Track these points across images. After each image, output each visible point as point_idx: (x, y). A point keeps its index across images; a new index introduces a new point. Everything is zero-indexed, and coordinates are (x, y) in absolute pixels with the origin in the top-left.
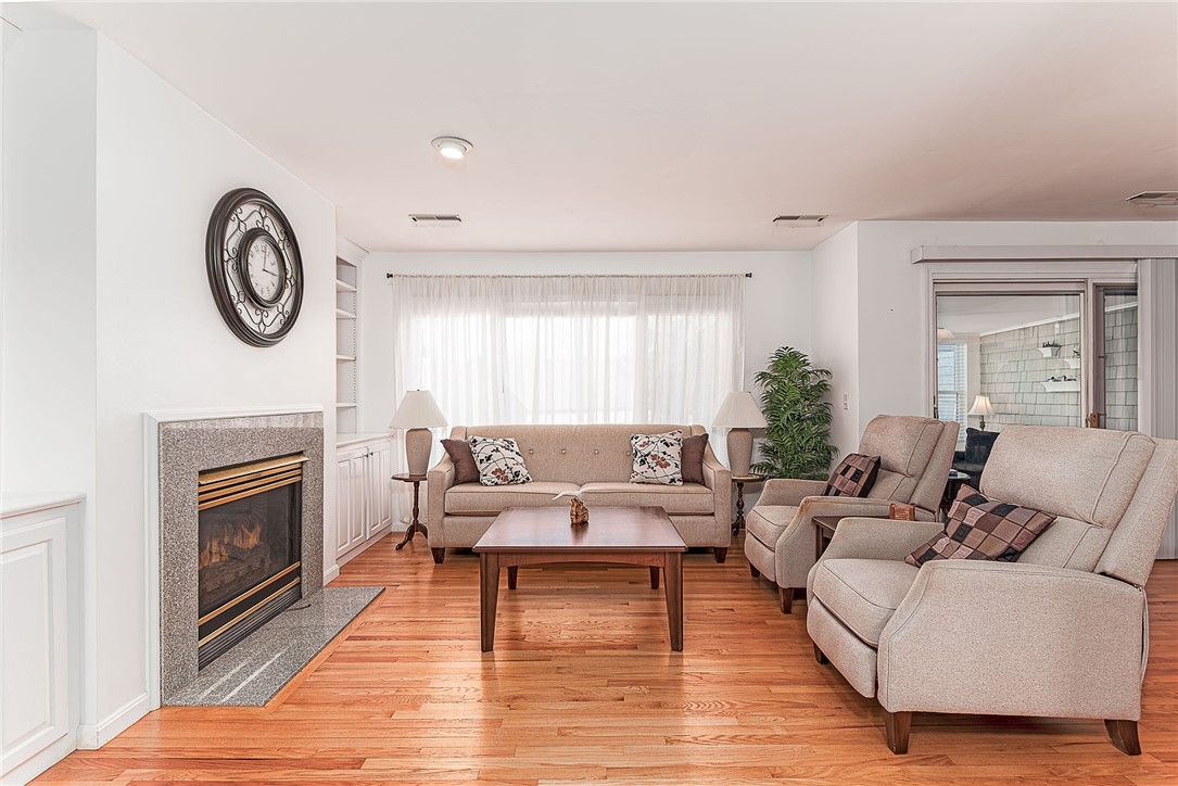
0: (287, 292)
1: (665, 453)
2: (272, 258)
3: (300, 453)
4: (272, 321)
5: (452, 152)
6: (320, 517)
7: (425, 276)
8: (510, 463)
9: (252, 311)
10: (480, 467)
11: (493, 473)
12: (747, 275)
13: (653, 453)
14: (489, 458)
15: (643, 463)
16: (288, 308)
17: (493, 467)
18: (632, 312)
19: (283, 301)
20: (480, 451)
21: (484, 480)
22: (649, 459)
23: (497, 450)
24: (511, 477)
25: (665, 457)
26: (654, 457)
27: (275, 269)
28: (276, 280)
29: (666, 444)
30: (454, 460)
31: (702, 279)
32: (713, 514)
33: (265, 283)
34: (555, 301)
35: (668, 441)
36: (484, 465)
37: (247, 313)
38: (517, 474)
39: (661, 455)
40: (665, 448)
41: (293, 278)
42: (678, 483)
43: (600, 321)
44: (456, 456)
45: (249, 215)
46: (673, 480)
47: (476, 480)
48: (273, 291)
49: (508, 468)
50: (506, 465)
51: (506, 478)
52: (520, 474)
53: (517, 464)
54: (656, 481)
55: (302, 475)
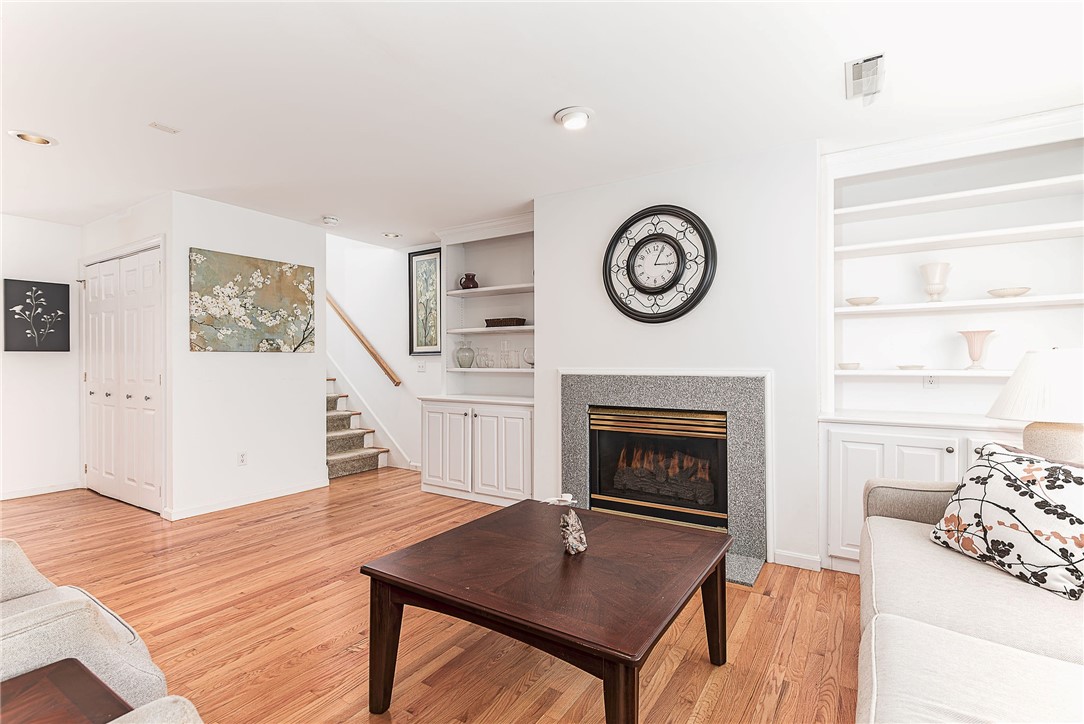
0: (689, 272)
2: (670, 249)
4: (668, 300)
9: (644, 297)
16: (692, 286)
19: (684, 281)
24: (981, 546)
27: (673, 258)
28: (673, 267)
37: (636, 302)
45: (641, 230)
48: (670, 277)
49: (978, 524)
50: (977, 516)
51: (968, 544)
52: (1014, 553)
53: (1013, 526)
55: (726, 434)
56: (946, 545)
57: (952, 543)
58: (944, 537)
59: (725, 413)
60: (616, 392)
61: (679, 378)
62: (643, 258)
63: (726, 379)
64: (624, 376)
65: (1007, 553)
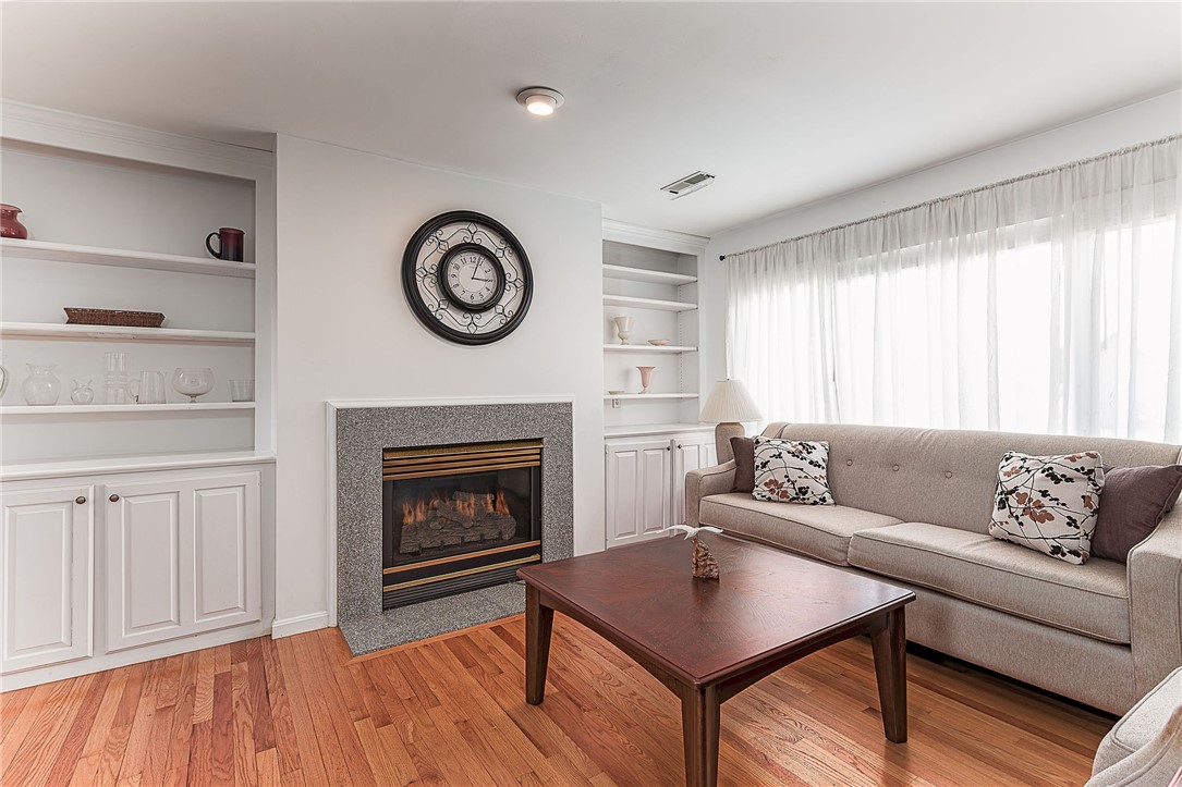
1: (1045, 494)
2: (487, 265)
5: (539, 108)
8: (794, 475)
9: (457, 316)
10: (756, 474)
11: (766, 484)
13: (1021, 490)
14: (766, 465)
15: (1002, 505)
17: (768, 477)
18: (1044, 236)
20: (761, 455)
21: (755, 491)
22: (1012, 500)
23: (779, 456)
24: (792, 493)
25: (1046, 501)
26: (1022, 498)
27: (491, 275)
28: (491, 285)
29: (1053, 476)
30: (738, 464)
32: (1127, 646)
33: (473, 289)
35: (1058, 472)
36: (760, 471)
38: (803, 491)
39: (1036, 496)
40: (1049, 485)
41: (520, 280)
42: (1070, 557)
43: (977, 263)
45: (452, 235)
46: (1057, 550)
47: (747, 490)
48: (488, 295)
49: (788, 481)
50: (786, 477)
51: (785, 494)
52: (809, 491)
53: (806, 477)
54: (1022, 541)
55: (540, 460)
56: (769, 499)
57: (774, 497)
58: (768, 495)
59: (540, 440)
60: (426, 428)
61: (499, 406)
62: (457, 268)
63: (542, 405)
64: (435, 407)
65: (807, 492)
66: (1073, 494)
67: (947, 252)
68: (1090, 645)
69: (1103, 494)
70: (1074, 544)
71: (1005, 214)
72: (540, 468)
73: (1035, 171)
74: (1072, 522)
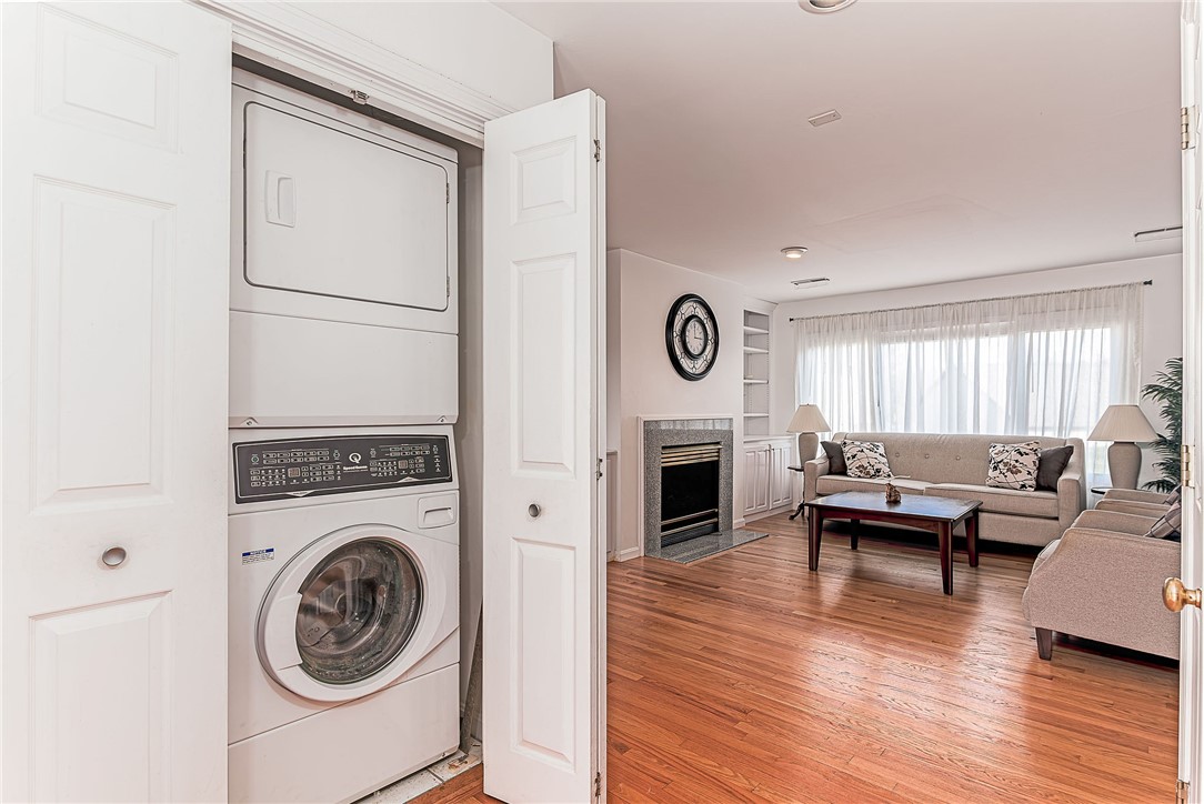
0: (709, 348)
1: (1017, 461)
2: (700, 329)
3: (718, 443)
4: (700, 365)
5: (793, 255)
6: (730, 485)
7: (817, 317)
8: (873, 462)
9: (688, 361)
10: (848, 463)
11: (857, 468)
12: (1146, 283)
13: (1005, 461)
14: (854, 457)
15: (995, 469)
16: (710, 357)
17: (858, 464)
19: (706, 353)
20: (848, 451)
21: (849, 472)
22: (1001, 466)
23: (863, 451)
24: (872, 472)
25: (1017, 464)
26: (1006, 464)
27: (702, 336)
28: (702, 342)
29: (1020, 453)
30: (829, 457)
31: (1085, 293)
32: (1057, 519)
33: (695, 345)
34: (926, 327)
35: (1022, 450)
36: (850, 461)
37: (686, 363)
38: (878, 471)
39: (1013, 463)
40: (1018, 457)
41: (714, 340)
42: (1029, 489)
44: (832, 454)
45: (687, 309)
46: (1023, 486)
47: (843, 472)
48: (700, 348)
50: (868, 463)
51: (868, 473)
54: (1007, 485)
55: (718, 456)
56: (859, 476)
60: (677, 434)
61: (705, 420)
62: (689, 331)
63: (721, 420)
64: (681, 421)
66: (1030, 461)
67: (952, 334)
68: (1042, 521)
69: (1040, 460)
70: (1030, 483)
71: (985, 317)
72: (718, 461)
73: (1001, 296)
74: (1029, 473)
